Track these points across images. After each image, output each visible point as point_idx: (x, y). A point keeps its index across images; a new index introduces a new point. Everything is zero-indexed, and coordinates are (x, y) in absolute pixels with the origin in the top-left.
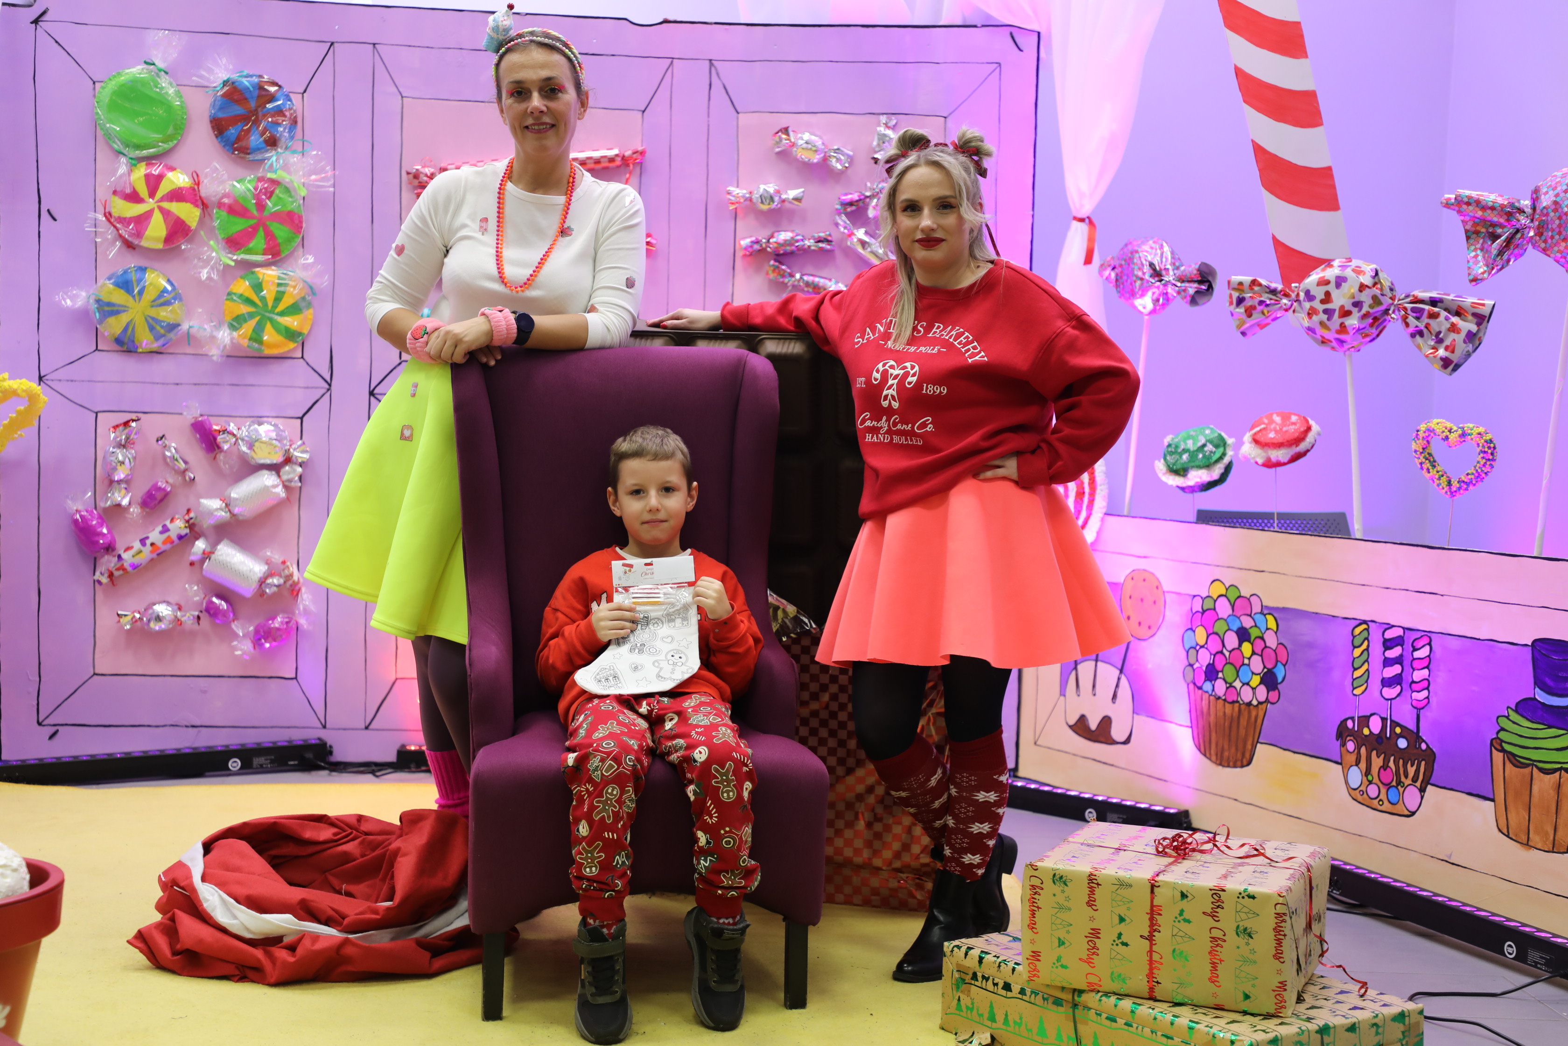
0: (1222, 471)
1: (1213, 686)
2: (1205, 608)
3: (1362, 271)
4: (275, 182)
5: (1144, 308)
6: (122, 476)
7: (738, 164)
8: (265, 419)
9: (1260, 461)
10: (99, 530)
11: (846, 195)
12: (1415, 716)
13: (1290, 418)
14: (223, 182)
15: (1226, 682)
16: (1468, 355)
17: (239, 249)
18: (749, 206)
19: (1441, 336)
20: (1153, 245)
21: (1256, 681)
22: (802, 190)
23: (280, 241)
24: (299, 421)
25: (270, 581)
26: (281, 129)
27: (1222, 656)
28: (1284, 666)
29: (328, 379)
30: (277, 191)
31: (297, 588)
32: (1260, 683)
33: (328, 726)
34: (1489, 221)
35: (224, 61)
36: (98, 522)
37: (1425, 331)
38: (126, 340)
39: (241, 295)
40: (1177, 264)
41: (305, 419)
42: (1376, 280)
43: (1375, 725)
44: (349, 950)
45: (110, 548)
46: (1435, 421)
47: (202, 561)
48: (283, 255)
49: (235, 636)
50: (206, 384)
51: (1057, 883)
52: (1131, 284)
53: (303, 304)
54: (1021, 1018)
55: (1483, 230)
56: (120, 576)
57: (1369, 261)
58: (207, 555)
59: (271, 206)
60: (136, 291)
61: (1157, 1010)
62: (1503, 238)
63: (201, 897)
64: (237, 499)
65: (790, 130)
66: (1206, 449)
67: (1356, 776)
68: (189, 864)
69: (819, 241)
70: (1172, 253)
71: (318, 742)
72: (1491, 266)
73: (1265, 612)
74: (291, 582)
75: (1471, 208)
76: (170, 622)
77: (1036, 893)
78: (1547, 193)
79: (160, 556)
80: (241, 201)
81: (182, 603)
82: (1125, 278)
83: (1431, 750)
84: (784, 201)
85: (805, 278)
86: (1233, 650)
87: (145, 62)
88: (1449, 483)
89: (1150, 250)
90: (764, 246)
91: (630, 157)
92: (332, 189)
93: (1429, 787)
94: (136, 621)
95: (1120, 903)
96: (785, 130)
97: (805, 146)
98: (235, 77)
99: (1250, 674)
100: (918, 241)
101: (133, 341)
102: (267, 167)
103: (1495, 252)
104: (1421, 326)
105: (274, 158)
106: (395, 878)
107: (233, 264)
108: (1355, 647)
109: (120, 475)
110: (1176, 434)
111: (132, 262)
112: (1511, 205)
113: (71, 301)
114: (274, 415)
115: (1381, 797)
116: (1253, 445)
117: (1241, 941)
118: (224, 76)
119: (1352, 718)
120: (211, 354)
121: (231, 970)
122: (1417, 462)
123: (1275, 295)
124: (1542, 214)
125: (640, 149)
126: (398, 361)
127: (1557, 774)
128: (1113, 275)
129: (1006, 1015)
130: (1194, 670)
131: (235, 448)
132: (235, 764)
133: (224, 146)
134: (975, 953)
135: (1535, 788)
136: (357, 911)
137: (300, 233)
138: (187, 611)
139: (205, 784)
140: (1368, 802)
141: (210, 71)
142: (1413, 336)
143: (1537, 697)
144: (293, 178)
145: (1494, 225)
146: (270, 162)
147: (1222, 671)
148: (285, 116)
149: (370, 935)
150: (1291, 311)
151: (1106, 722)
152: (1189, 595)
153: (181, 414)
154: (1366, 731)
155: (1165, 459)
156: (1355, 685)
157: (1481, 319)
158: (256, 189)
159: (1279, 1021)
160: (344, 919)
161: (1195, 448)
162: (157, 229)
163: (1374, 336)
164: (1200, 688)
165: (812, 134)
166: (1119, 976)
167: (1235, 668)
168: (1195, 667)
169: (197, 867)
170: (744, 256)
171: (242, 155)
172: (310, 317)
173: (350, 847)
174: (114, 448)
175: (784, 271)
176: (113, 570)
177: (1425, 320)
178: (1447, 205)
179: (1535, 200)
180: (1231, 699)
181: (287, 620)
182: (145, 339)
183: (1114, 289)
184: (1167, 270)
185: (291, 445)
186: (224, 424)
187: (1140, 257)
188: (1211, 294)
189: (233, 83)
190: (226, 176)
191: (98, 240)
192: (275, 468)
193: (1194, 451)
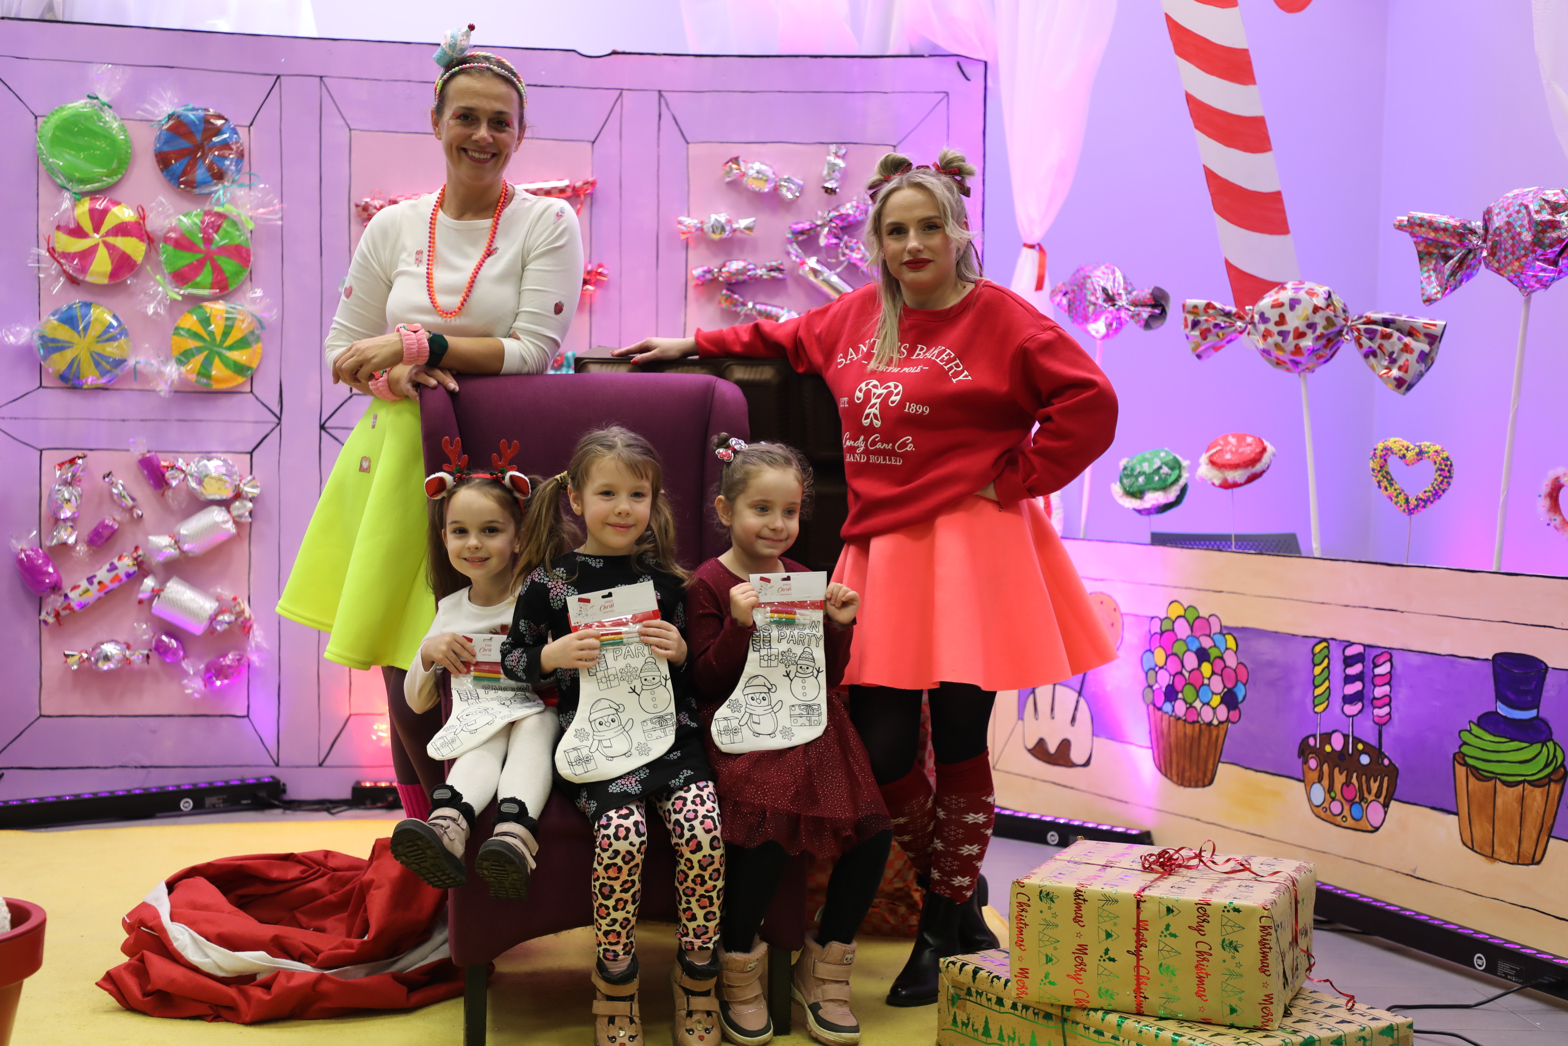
0: (1178, 493)
1: (1173, 706)
2: (1164, 629)
3: (1315, 294)
4: (222, 216)
5: (1097, 332)
6: (69, 514)
7: (689, 194)
8: (214, 455)
9: (1217, 482)
10: (45, 569)
11: (797, 223)
12: (1377, 732)
13: (1245, 439)
14: (169, 216)
15: (1186, 703)
16: (1421, 375)
17: (186, 283)
18: (700, 236)
19: (1394, 356)
20: (1105, 270)
21: (1216, 700)
22: (753, 219)
23: (227, 274)
24: (248, 456)
25: (220, 618)
26: (227, 163)
27: (1181, 677)
28: (1245, 685)
29: (278, 413)
30: (224, 225)
31: (248, 625)
32: (1221, 703)
33: (281, 764)
34: (1442, 242)
35: (169, 94)
36: (44, 562)
37: (1378, 351)
38: (71, 377)
39: (189, 330)
40: (1129, 289)
41: (254, 454)
42: (1329, 302)
43: (1337, 742)
44: (325, 986)
45: (56, 587)
46: (1392, 439)
47: (151, 600)
48: (231, 289)
49: (185, 674)
50: (153, 420)
51: (1044, 900)
52: (1084, 309)
53: (251, 338)
54: (1014, 1033)
55: (1436, 251)
56: (66, 616)
57: (1321, 283)
58: (156, 593)
59: (219, 240)
60: (81, 327)
61: (1142, 1023)
62: (1456, 259)
63: (171, 937)
64: (186, 536)
65: (740, 160)
66: (1162, 471)
67: (1318, 793)
68: (153, 904)
69: (771, 269)
70: (1124, 278)
71: (271, 780)
72: (1444, 286)
73: (1225, 632)
74: (242, 619)
75: (1423, 229)
76: (119, 661)
77: (1023, 910)
78: (1499, 214)
79: (108, 595)
80: (187, 235)
81: (131, 642)
82: (1078, 303)
83: (1394, 765)
84: (735, 230)
85: (758, 307)
86: (1193, 670)
87: (89, 97)
88: (1407, 501)
89: (1102, 275)
90: (716, 275)
91: (581, 188)
92: (280, 223)
93: (1393, 803)
94: (84, 661)
95: (1107, 919)
96: (735, 160)
97: (755, 175)
98: (180, 110)
99: (1210, 694)
100: (907, 263)
101: (78, 378)
102: (214, 200)
103: (1448, 273)
104: (1375, 346)
105: (221, 192)
106: (368, 911)
107: (180, 298)
108: (1315, 665)
109: (66, 513)
110: (1131, 456)
111: (76, 298)
112: (1463, 226)
113: (15, 337)
114: (223, 449)
115: (1345, 813)
116: (1210, 466)
117: (1227, 954)
118: (170, 110)
119: (1314, 736)
120: (158, 389)
121: (204, 1009)
122: (1375, 481)
123: (1229, 318)
124: (1495, 234)
125: (591, 179)
126: (349, 394)
127: (1521, 787)
128: (1065, 301)
129: (1001, 1030)
130: (1153, 691)
131: (183, 485)
132: (186, 804)
133: (170, 180)
134: (969, 968)
135: (1499, 801)
136: (331, 946)
137: (248, 266)
138: (135, 650)
139: (158, 825)
140: (1331, 818)
141: (155, 105)
142: (1366, 356)
143: (1499, 711)
144: (240, 211)
145: (1446, 246)
146: (217, 195)
147: (1182, 692)
148: (231, 149)
149: (346, 970)
150: (1246, 333)
151: (1065, 745)
152: (1148, 617)
153: (128, 450)
154: (1328, 749)
155: (1121, 482)
156: (1316, 703)
157: (1433, 339)
158: (202, 222)
159: (1264, 1034)
160: (317, 954)
161: (1151, 471)
162: (102, 264)
163: (1328, 357)
164: (1160, 709)
165: (762, 163)
166: (1107, 991)
167: (1195, 688)
168: (1155, 688)
169: (164, 909)
170: (697, 285)
171: (189, 189)
172: (259, 351)
173: (317, 884)
174: (59, 485)
175: (737, 300)
176: (60, 610)
177: (1378, 341)
178: (1400, 227)
179: (1487, 222)
180: (1192, 719)
181: (238, 657)
182: (91, 377)
183: (1067, 314)
184: (1120, 295)
185: (241, 481)
186: (172, 460)
187: (1092, 283)
188: (1165, 318)
189: (178, 117)
190: (172, 211)
191: (41, 276)
192: (225, 504)
193: (1150, 474)
